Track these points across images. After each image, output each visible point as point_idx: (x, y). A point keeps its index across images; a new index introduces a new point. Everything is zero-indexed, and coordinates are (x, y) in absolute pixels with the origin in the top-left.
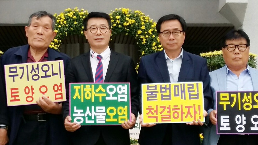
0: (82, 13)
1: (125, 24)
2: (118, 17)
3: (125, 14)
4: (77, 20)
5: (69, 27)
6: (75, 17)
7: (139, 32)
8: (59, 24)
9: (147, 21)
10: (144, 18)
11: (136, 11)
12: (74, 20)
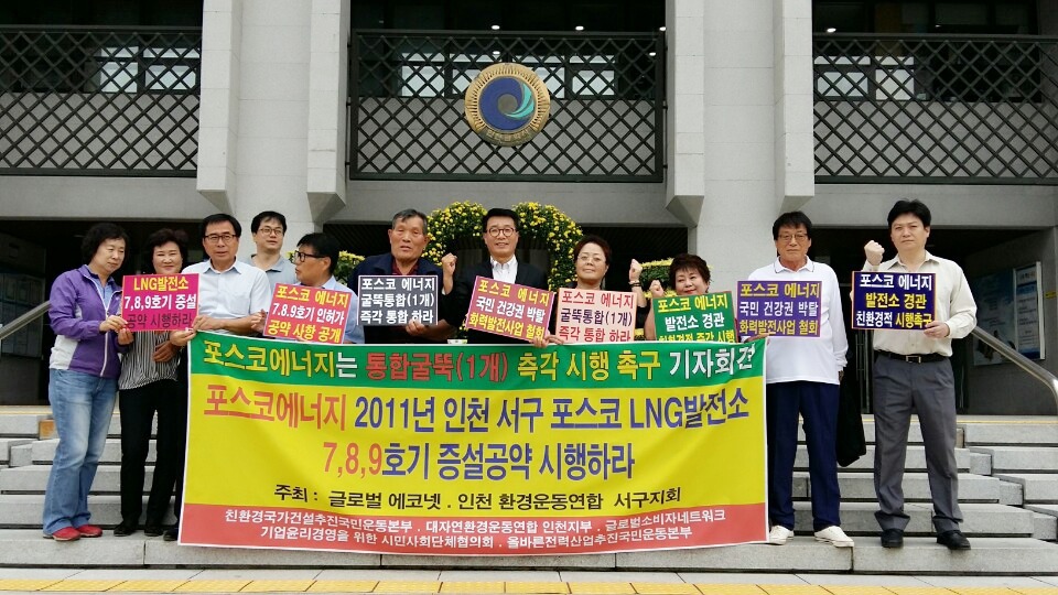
0: (475, 208)
1: (532, 224)
2: (523, 214)
3: (533, 211)
4: (467, 218)
5: (457, 226)
6: (465, 214)
7: (552, 234)
8: (444, 222)
9: (562, 219)
10: (558, 216)
11: (547, 207)
12: (463, 218)
